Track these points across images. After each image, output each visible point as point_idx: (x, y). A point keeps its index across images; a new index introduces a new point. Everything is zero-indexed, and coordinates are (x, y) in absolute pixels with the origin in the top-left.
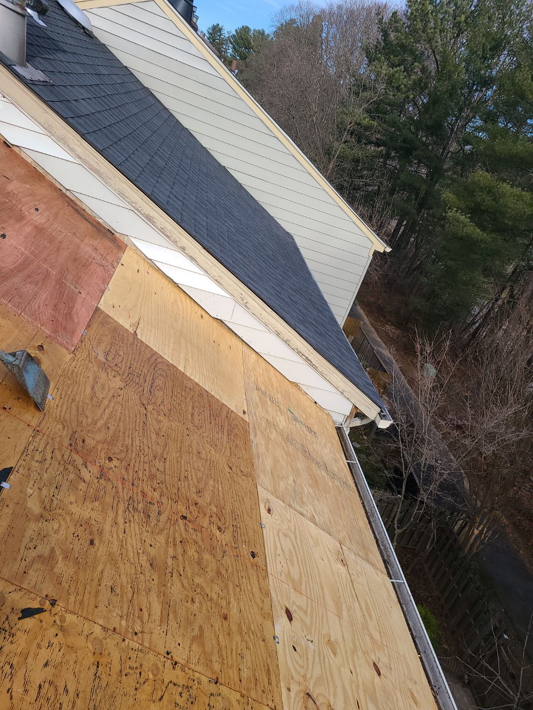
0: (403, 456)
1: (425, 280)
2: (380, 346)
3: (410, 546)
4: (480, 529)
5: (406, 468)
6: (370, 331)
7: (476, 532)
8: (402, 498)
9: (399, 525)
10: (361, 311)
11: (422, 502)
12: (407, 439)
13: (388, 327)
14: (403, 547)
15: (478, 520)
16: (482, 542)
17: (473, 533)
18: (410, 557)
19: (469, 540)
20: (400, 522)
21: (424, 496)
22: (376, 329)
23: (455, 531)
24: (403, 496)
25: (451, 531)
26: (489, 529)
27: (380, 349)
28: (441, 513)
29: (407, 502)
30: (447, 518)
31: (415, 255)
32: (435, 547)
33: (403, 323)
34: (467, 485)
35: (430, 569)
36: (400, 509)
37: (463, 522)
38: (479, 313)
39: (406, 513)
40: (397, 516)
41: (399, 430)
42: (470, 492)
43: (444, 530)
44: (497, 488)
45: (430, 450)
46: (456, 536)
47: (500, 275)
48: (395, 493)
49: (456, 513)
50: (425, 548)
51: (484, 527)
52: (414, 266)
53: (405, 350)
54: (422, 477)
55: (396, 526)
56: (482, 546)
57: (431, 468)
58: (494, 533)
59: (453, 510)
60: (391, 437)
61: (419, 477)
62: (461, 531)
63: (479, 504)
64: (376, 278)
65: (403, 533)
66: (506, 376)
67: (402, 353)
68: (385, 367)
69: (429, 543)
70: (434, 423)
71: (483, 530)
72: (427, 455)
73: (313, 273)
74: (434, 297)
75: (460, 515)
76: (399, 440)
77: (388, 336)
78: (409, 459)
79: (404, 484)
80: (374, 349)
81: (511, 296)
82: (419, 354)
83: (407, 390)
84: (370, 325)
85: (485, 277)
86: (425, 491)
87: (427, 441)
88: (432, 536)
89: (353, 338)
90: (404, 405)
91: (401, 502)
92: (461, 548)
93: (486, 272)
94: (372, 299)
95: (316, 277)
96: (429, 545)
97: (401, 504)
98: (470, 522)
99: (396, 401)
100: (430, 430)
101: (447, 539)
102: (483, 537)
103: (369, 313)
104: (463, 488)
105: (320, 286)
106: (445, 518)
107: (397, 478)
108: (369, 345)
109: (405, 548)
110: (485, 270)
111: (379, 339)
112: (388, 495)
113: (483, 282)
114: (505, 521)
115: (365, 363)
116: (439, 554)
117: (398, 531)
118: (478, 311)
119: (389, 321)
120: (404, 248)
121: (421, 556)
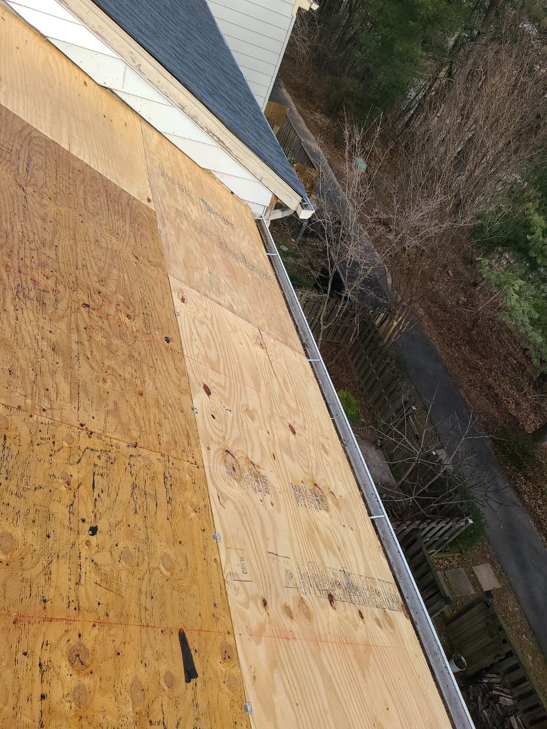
0: (330, 255)
1: (358, 54)
2: (308, 138)
3: (335, 340)
4: (399, 320)
5: (332, 267)
6: (298, 120)
7: (395, 323)
8: (328, 297)
9: (325, 323)
10: (288, 96)
11: (346, 298)
12: (333, 237)
13: (318, 115)
14: (328, 342)
15: (397, 312)
16: (400, 333)
17: (392, 324)
18: (335, 350)
19: (389, 331)
20: (327, 319)
21: (348, 292)
22: (305, 118)
23: (377, 325)
24: (328, 294)
25: (373, 324)
26: (407, 320)
27: (308, 142)
28: (364, 309)
29: (333, 301)
30: (370, 313)
31: (349, 23)
32: (358, 339)
33: (333, 110)
34: (389, 281)
35: (352, 359)
36: (325, 306)
37: (385, 315)
38: (415, 98)
39: (332, 310)
40: (323, 314)
41: (326, 229)
42: (392, 287)
43: (366, 324)
44: (416, 282)
45: (355, 246)
46: (377, 329)
47: (441, 48)
48: (322, 292)
49: (378, 308)
50: (349, 341)
51: (403, 318)
52: (348, 37)
53: (335, 143)
54: (347, 275)
55: (321, 323)
56: (399, 336)
57: (356, 264)
58: (412, 323)
59: (376, 305)
60: (317, 236)
61: (344, 276)
62: (382, 324)
63: (400, 298)
64: (304, 51)
65: (329, 329)
66: (436, 167)
67: (332, 146)
68: (312, 159)
69: (353, 336)
70: (361, 220)
71: (402, 320)
72: (353, 252)
73: (226, 38)
74: (368, 77)
75: (382, 309)
76: (325, 239)
77: (317, 126)
78: (335, 258)
79: (329, 283)
80: (301, 141)
81: (450, 74)
82: (347, 142)
83: (334, 185)
84: (298, 114)
85: (424, 50)
86: (350, 287)
87: (353, 238)
88: (355, 329)
89: (278, 128)
90: (331, 201)
91: (327, 300)
92: (380, 339)
93: (426, 43)
94: (300, 81)
95: (230, 43)
96: (352, 338)
97: (326, 302)
98: (390, 315)
99: (323, 197)
100: (355, 228)
101: (369, 331)
102: (401, 328)
103: (297, 98)
104: (386, 284)
105: (235, 55)
106: (368, 313)
107: (323, 277)
108: (297, 137)
109: (331, 342)
110: (424, 42)
111: (307, 130)
112: (314, 295)
113: (422, 57)
114: (421, 312)
115: (292, 158)
116: (361, 345)
117: (323, 328)
118: (414, 94)
119: (318, 107)
120: (337, 11)
121: (345, 348)
